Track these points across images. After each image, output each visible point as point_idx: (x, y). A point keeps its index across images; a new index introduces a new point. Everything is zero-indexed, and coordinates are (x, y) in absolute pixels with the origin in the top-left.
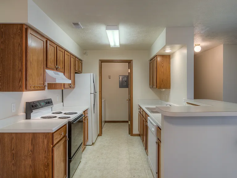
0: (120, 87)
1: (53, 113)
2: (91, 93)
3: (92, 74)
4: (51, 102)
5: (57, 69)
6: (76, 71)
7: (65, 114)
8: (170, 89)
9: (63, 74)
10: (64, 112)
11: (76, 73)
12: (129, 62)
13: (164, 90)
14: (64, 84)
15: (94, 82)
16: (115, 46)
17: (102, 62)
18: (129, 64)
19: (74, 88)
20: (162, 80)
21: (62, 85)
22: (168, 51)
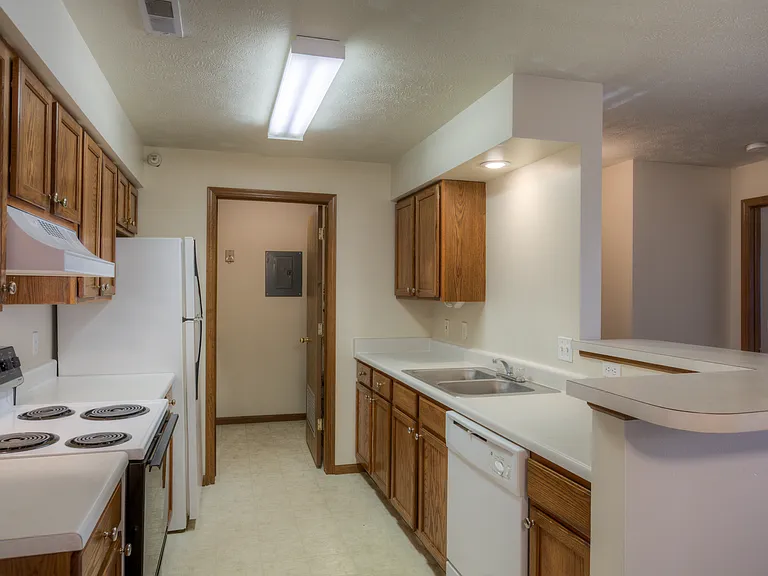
0: (269, 293)
1: (26, 416)
2: (184, 320)
3: (189, 241)
4: (15, 363)
5: (53, 209)
6: (121, 230)
7: (89, 415)
8: (484, 300)
9: (75, 234)
10: (80, 408)
11: (120, 235)
12: (323, 204)
13: (459, 304)
14: (79, 280)
15: (196, 274)
16: (285, 135)
17: (217, 198)
18: (320, 208)
19: (110, 297)
20: (459, 270)
21: (68, 285)
22: (495, 164)
